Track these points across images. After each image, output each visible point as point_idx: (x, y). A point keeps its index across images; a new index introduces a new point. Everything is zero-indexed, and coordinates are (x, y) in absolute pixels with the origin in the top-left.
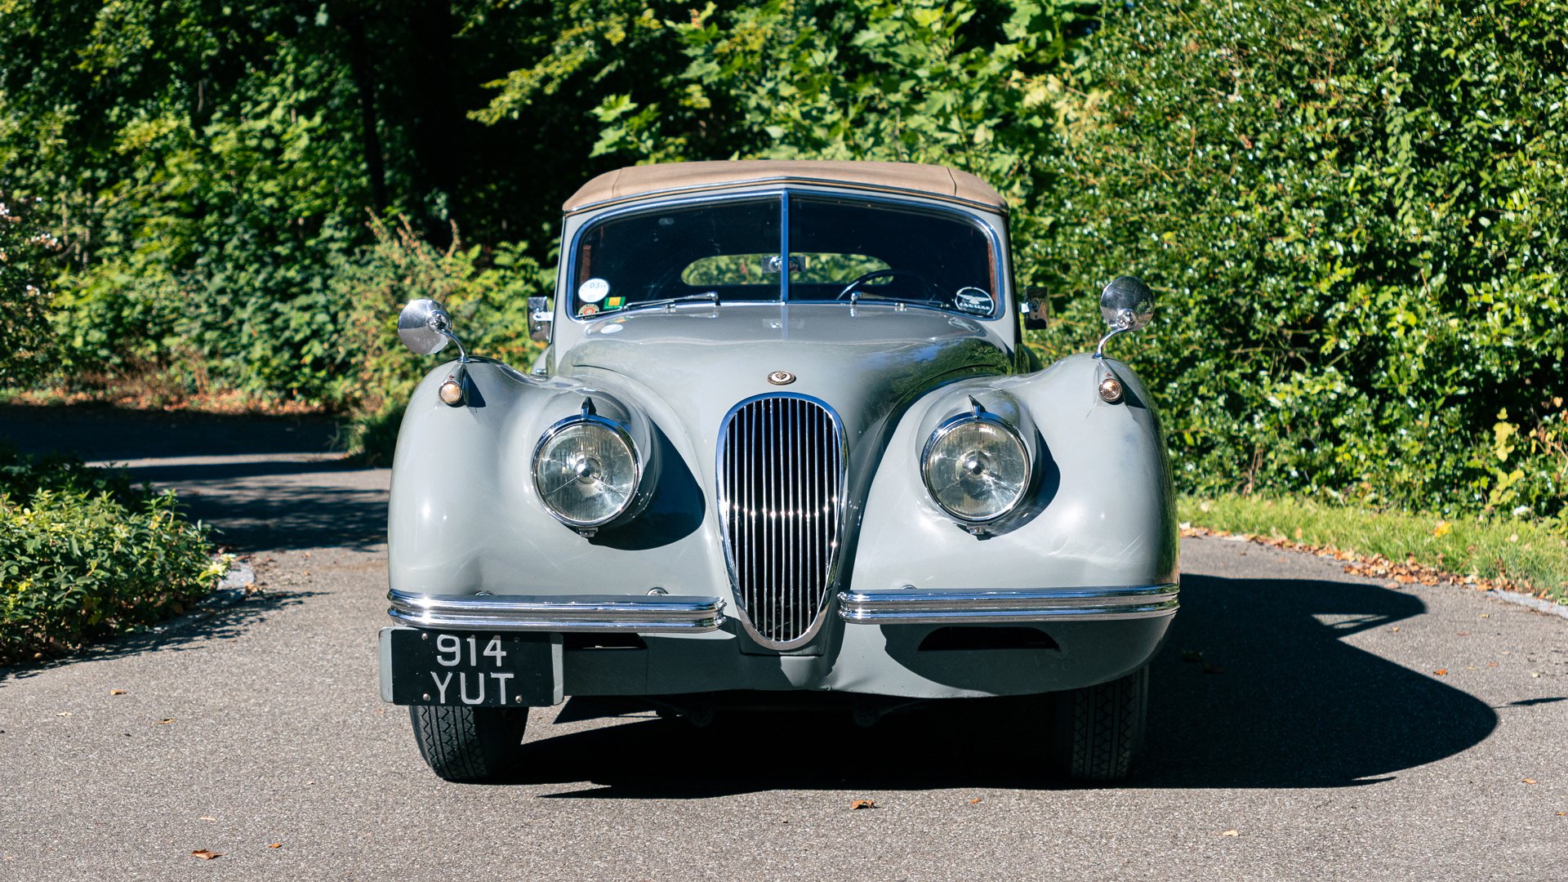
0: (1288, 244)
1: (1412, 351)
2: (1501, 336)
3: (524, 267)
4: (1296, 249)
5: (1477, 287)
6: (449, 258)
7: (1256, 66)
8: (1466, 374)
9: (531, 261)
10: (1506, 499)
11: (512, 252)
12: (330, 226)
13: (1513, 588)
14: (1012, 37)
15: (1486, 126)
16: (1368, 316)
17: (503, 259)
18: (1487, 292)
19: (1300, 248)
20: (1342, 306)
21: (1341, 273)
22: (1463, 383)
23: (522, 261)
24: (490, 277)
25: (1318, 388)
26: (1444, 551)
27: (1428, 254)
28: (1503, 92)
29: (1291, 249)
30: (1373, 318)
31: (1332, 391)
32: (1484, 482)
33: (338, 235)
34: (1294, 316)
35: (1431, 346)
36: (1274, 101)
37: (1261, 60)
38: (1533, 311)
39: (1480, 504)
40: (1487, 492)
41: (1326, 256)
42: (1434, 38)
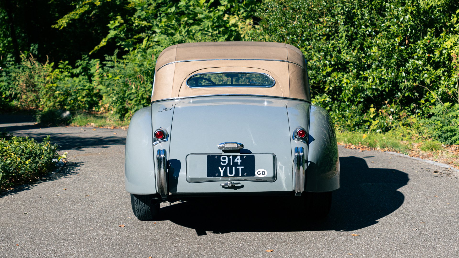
0: (315, 62)
1: (349, 90)
2: (372, 85)
3: (67, 68)
4: (317, 63)
5: (364, 72)
6: (45, 66)
7: (303, 14)
8: (363, 95)
9: (70, 67)
10: (375, 127)
11: (63, 64)
12: (9, 57)
13: (390, 151)
14: (223, 4)
15: (365, 30)
16: (336, 80)
17: (61, 66)
18: (366, 74)
19: (318, 63)
20: (329, 78)
21: (329, 70)
22: (362, 98)
23: (67, 67)
24: (57, 71)
25: (323, 100)
26: (369, 142)
27: (351, 64)
28: (369, 21)
29: (316, 63)
30: (338, 81)
31: (326, 100)
32: (368, 123)
33: (11, 60)
34: (317, 81)
35: (354, 88)
36: (308, 24)
37: (304, 13)
38: (380, 79)
39: (368, 129)
40: (369, 127)
41: (325, 65)
42: (350, 7)
